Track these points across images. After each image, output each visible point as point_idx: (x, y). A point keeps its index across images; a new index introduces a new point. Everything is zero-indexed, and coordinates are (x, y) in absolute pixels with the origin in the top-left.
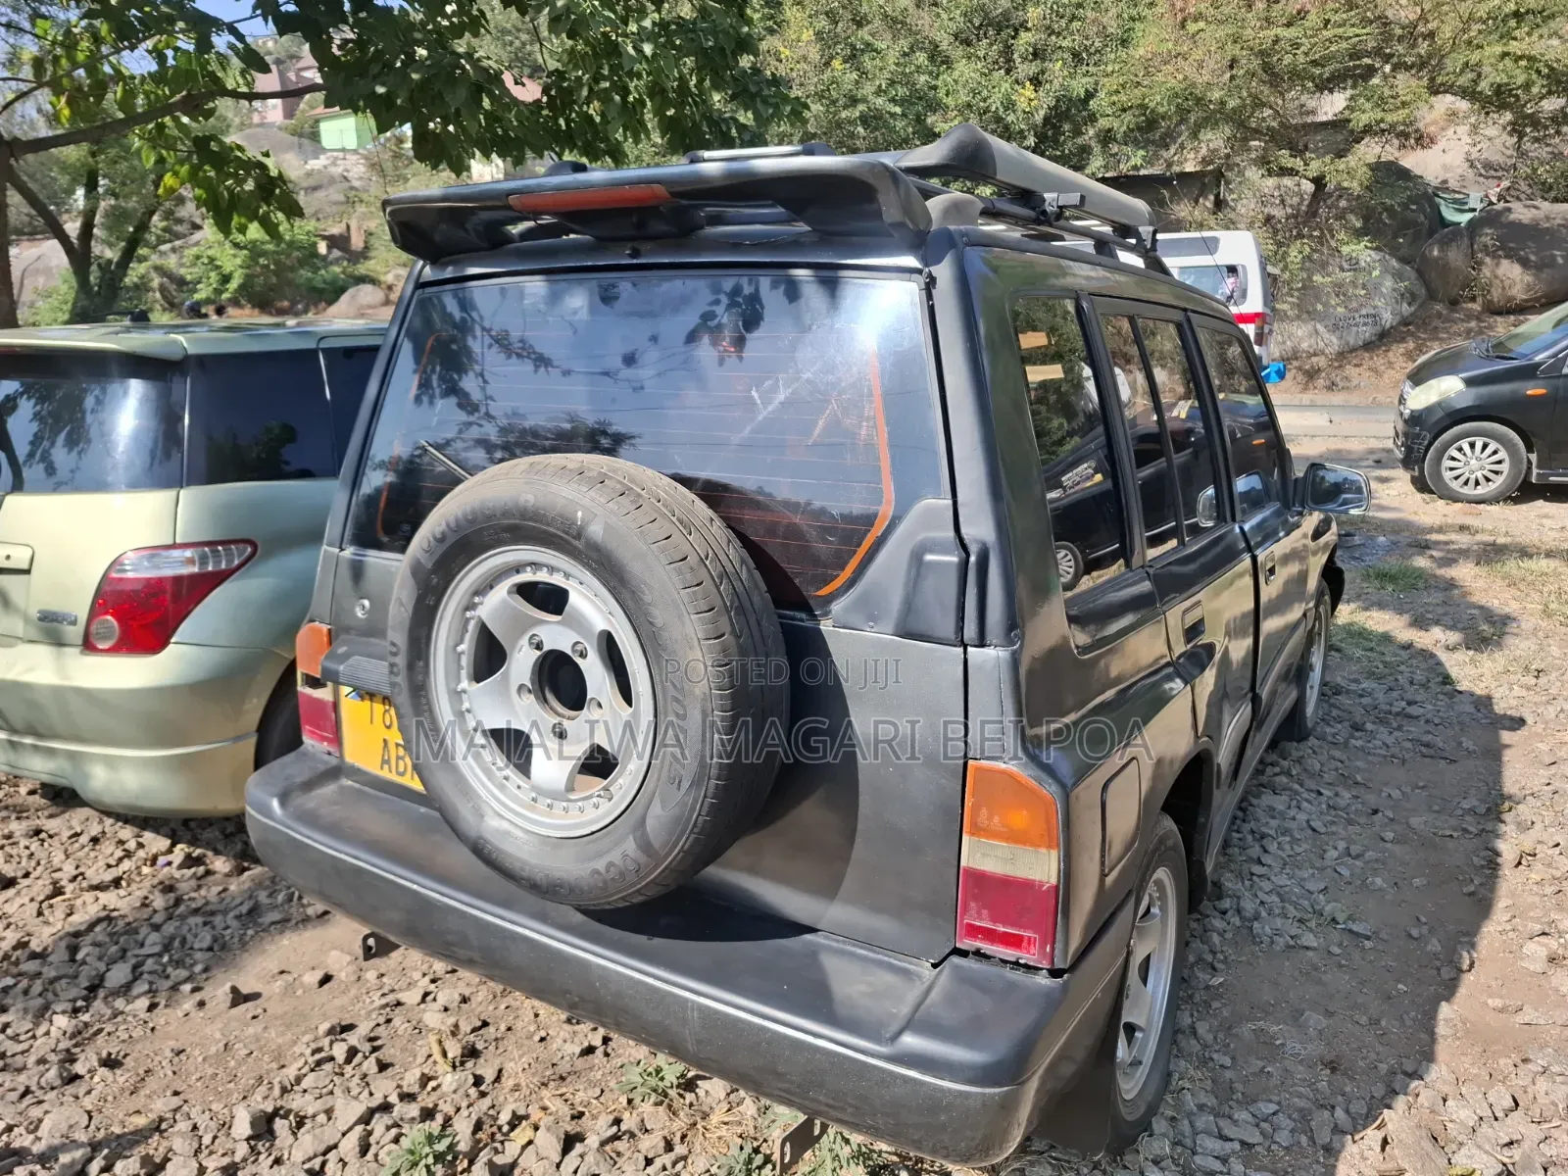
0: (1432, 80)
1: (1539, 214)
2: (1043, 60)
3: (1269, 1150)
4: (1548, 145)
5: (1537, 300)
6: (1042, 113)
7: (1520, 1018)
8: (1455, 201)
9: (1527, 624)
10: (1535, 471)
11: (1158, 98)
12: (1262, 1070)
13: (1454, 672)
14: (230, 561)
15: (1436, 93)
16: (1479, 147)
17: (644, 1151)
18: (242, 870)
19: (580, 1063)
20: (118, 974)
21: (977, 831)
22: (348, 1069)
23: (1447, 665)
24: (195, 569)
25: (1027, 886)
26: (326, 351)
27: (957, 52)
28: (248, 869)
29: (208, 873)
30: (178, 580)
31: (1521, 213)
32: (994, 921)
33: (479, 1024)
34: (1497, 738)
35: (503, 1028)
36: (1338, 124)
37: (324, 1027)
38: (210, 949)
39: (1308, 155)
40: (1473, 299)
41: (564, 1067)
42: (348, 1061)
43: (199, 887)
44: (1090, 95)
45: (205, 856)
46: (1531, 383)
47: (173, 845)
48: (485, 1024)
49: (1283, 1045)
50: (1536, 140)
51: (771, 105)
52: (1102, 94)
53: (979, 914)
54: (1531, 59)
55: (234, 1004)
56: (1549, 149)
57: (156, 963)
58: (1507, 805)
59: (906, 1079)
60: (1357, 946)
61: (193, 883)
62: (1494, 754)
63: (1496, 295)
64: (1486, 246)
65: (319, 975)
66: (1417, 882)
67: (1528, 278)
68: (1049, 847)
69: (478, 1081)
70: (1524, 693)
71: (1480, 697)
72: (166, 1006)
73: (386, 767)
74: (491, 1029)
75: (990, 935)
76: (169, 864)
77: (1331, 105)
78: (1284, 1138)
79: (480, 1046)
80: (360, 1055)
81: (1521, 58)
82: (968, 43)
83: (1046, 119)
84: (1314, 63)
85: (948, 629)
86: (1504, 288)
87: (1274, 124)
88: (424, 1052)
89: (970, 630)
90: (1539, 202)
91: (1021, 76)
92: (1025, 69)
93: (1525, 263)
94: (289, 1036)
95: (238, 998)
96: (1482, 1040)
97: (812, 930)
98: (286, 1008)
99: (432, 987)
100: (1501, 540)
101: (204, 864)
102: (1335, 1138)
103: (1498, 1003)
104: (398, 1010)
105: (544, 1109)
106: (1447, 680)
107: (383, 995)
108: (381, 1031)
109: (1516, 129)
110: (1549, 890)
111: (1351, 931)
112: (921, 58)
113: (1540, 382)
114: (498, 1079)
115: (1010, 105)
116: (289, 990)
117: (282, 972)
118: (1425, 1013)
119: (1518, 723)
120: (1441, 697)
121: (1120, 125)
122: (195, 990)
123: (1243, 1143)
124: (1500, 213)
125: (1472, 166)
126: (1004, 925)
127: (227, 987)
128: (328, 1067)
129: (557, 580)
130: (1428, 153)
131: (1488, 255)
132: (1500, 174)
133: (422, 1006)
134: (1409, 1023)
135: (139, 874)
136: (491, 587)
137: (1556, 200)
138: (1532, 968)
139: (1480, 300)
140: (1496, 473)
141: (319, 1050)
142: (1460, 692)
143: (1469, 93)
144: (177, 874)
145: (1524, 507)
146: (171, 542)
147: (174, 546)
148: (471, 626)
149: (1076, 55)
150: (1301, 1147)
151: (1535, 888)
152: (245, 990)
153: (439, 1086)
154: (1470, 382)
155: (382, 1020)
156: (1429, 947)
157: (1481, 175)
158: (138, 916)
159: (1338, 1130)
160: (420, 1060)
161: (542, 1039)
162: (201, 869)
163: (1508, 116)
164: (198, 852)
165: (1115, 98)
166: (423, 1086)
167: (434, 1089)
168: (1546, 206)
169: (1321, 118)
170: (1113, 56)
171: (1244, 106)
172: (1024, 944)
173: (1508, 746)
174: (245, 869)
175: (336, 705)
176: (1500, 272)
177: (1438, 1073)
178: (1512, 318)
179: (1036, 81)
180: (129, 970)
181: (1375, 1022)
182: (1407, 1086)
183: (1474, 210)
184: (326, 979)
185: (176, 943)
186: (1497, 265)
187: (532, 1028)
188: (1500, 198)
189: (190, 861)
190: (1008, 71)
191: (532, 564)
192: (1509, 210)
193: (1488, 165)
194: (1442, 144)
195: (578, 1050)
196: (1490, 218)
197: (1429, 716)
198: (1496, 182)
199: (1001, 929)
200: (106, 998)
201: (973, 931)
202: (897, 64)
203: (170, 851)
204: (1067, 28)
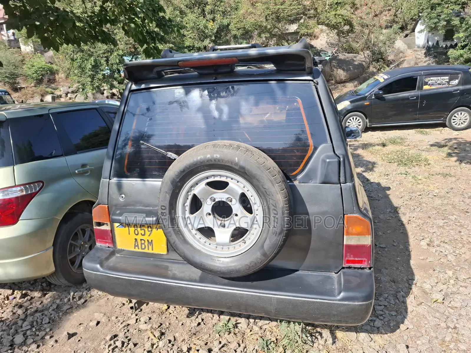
0: (318, 21)
1: (346, 57)
2: (214, 13)
3: (390, 306)
4: (346, 38)
5: (348, 79)
6: (216, 30)
7: (428, 261)
8: (325, 54)
9: (380, 163)
10: (368, 124)
11: (249, 25)
12: (379, 286)
13: (368, 177)
14: (35, 189)
15: (319, 24)
16: (329, 39)
17: (233, 348)
18: (45, 295)
19: (198, 328)
20: (19, 339)
21: (348, 234)
22: (123, 348)
23: (366, 176)
24: (24, 193)
25: (363, 247)
26: (52, 114)
27: (188, 11)
28: (47, 294)
29: (32, 298)
30: (17, 198)
31: (341, 56)
32: (354, 257)
33: (160, 324)
34: (386, 193)
35: (167, 324)
36: (296, 33)
37: (108, 338)
38: (49, 323)
39: (289, 42)
40: (332, 80)
41: (193, 331)
42: (123, 346)
43: (31, 304)
44: (228, 25)
45: (27, 293)
46: (366, 101)
47: (14, 291)
48: (161, 324)
49: (380, 279)
50: (343, 37)
51: (171, 28)
52: (232, 24)
53: (350, 256)
54: (342, 15)
55: (69, 338)
56: (346, 40)
57: (31, 332)
58: (398, 209)
59: (345, 305)
60: (384, 250)
61: (29, 302)
62: (387, 197)
63: (338, 79)
64: (334, 65)
65: (96, 322)
66: (388, 232)
67: (345, 74)
68: (369, 235)
69: (170, 341)
70: (387, 181)
71: (377, 183)
72: (43, 345)
73: (137, 248)
74: (164, 325)
75: (354, 262)
76: (15, 298)
77: (293, 28)
78: (393, 302)
79: (163, 331)
80: (126, 343)
81: (339, 15)
82: (190, 8)
83: (217, 31)
84: (288, 16)
85: (336, 179)
86: (339, 77)
87: (279, 33)
88: (146, 337)
89: (342, 179)
90: (345, 54)
91: (208, 19)
92: (209, 17)
93: (344, 70)
94: (96, 343)
95: (71, 336)
96: (423, 268)
97: (297, 271)
98: (89, 335)
99: (137, 317)
100: (365, 143)
101: (28, 295)
102: (404, 299)
103: (422, 258)
104: (129, 326)
105: (195, 344)
106: (368, 180)
107: (122, 323)
108: (127, 334)
109: (338, 35)
110: (418, 228)
111: (380, 247)
112: (178, 12)
113: (368, 101)
114: (175, 340)
115: (206, 27)
116: (86, 329)
117: (80, 324)
118: (407, 264)
119: (389, 189)
120: (368, 184)
121: (239, 33)
122: (51, 337)
123: (384, 306)
124: (336, 57)
125: (328, 44)
126: (357, 258)
127: (65, 333)
128: (116, 349)
129: (223, 179)
130: (317, 41)
131: (335, 68)
132: (334, 46)
133: (137, 324)
134: (405, 267)
135: (4, 304)
136: (197, 184)
137: (348, 53)
138: (425, 248)
139: (334, 80)
140: (359, 125)
141: (110, 345)
142: (372, 183)
143: (327, 25)
144: (20, 301)
145: (367, 133)
146: (14, 185)
147: (15, 186)
148: (190, 197)
149: (223, 12)
150: (397, 303)
151: (415, 228)
152: (71, 332)
153: (158, 346)
154: (351, 102)
155: (126, 331)
156: (400, 248)
157: (330, 47)
158: (13, 318)
159: (403, 297)
160: (146, 340)
161: (182, 324)
162: (29, 298)
163: (336, 31)
164: (24, 292)
165: (236, 25)
166: (153, 347)
167: (156, 347)
168: (346, 54)
169: (290, 31)
170: (234, 13)
171: (272, 28)
172: (363, 262)
173: (389, 195)
174: (46, 294)
175: (112, 231)
176: (338, 72)
177: (417, 277)
178: (342, 84)
179: (213, 20)
180: (22, 336)
181: (398, 269)
182: (413, 282)
183: (330, 56)
184: (98, 323)
185: (35, 323)
186: (337, 70)
187: (177, 322)
188: (336, 53)
189: (24, 296)
190: (204, 17)
191: (213, 176)
192: (338, 55)
193: (332, 44)
194: (320, 38)
195: (196, 325)
196: (334, 58)
197: (368, 190)
198: (334, 48)
199: (356, 259)
200: (18, 348)
201: (348, 262)
202: (170, 14)
203: (13, 294)
204: (220, 4)
